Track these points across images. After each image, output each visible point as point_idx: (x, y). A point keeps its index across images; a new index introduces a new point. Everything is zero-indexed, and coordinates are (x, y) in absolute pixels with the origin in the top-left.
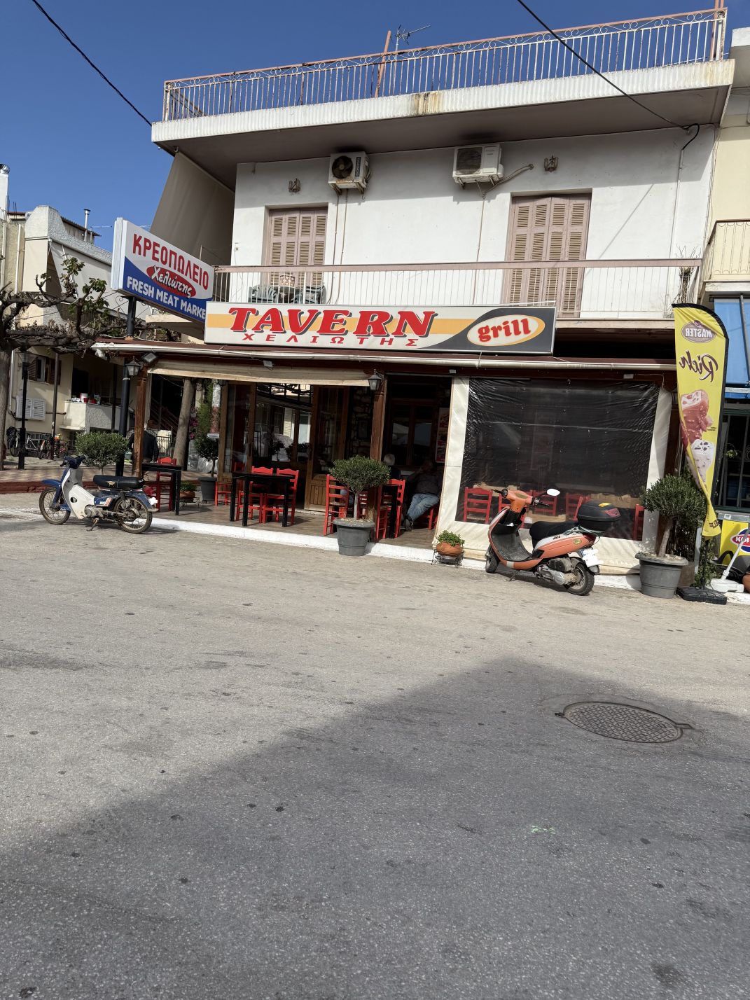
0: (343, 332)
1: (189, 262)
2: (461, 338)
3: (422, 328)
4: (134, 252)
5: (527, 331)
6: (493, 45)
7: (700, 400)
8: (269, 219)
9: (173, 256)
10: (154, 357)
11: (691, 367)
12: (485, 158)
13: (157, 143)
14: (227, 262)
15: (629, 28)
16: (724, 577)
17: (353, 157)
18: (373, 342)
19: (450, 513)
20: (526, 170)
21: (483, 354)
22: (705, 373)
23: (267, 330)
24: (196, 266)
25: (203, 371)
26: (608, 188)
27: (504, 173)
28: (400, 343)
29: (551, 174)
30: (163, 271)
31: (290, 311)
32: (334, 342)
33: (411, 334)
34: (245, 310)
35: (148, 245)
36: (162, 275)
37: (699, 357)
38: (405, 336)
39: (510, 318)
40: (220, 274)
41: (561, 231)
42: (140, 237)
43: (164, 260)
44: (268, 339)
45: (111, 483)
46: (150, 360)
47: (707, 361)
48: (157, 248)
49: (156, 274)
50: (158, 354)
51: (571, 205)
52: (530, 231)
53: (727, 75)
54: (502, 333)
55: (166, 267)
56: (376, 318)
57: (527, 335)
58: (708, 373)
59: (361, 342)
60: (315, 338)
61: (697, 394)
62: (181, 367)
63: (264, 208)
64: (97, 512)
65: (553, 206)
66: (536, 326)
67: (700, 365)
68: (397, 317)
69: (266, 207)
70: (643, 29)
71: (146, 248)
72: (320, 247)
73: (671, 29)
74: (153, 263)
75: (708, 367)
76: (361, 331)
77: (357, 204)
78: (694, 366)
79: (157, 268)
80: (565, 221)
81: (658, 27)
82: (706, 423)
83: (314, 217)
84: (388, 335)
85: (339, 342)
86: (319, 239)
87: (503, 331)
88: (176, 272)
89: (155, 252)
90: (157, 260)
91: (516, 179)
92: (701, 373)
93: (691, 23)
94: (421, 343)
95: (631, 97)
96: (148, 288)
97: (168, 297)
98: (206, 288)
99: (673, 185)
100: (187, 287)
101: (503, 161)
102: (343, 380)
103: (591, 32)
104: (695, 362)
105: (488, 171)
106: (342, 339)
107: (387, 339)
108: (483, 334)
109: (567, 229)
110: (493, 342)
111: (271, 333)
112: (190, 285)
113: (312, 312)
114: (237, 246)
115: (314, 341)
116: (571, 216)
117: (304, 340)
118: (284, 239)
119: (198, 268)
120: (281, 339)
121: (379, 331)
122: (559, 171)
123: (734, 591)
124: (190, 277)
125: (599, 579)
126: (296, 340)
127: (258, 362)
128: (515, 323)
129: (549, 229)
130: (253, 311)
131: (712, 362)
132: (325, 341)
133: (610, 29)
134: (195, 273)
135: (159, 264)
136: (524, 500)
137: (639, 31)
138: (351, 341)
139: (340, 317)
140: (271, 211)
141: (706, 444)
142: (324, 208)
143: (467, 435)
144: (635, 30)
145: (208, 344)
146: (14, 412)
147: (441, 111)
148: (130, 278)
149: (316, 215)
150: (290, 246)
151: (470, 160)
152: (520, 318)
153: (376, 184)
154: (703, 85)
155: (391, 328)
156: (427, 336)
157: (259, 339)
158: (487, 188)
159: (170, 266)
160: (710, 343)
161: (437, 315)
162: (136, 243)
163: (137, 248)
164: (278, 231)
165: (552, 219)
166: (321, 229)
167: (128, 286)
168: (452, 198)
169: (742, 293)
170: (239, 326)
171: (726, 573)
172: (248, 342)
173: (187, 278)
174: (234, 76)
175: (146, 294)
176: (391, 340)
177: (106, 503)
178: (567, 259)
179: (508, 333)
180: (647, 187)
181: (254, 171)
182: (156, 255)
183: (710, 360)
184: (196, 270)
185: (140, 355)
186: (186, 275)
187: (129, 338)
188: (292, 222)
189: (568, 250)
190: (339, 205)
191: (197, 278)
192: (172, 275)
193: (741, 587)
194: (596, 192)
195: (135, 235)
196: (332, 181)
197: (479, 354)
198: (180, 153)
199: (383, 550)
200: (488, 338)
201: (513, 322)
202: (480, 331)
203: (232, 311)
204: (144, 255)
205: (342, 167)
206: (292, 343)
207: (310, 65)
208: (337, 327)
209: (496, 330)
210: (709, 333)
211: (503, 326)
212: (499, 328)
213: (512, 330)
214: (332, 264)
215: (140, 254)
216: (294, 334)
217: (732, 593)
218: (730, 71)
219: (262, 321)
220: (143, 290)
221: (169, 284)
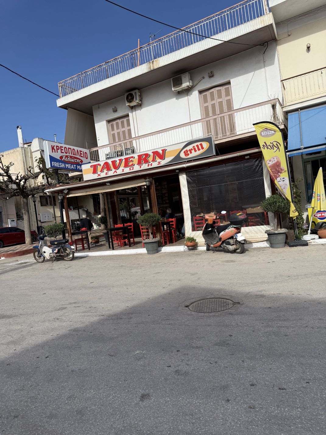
0: (133, 165)
1: (77, 150)
2: (178, 157)
3: (162, 157)
4: (53, 152)
5: (203, 148)
6: (174, 35)
7: (276, 160)
8: (108, 125)
9: (70, 150)
10: (67, 191)
11: (268, 148)
12: (183, 80)
13: (60, 107)
14: (96, 145)
15: (226, 12)
16: (309, 234)
17: (133, 92)
18: (145, 166)
19: (189, 229)
20: (202, 80)
21: (188, 161)
22: (275, 149)
23: (105, 171)
24: (80, 151)
25: (86, 192)
26: (237, 78)
27: (193, 83)
28: (155, 165)
29: (212, 79)
30: (67, 156)
31: (112, 162)
32: (130, 170)
33: (158, 160)
34: (96, 165)
35: (58, 148)
36: (66, 158)
37: (271, 143)
38: (156, 161)
39: (195, 145)
40: (92, 152)
41: (222, 101)
42: (54, 146)
43: (66, 152)
44: (106, 174)
45: (56, 243)
46: (66, 192)
47: (275, 144)
48: (62, 148)
49: (64, 158)
50: (68, 189)
51: (224, 88)
52: (209, 104)
53: (270, 20)
54: (193, 151)
55: (68, 154)
56: (144, 156)
57: (203, 150)
58: (277, 149)
59: (140, 167)
60: (123, 170)
61: (274, 158)
62: (78, 192)
63: (105, 121)
64: (54, 255)
65: (216, 91)
66: (206, 145)
67: (272, 146)
68: (152, 154)
69: (106, 121)
70: (232, 11)
71: (57, 149)
72: (130, 131)
73: (243, 8)
74: (62, 154)
75: (276, 146)
76: (139, 163)
77: (139, 111)
78: (269, 147)
79: (64, 156)
80: (223, 96)
81: (238, 8)
82: (282, 170)
83: (125, 120)
84: (150, 162)
85: (132, 169)
86: (129, 128)
87: (193, 150)
88: (72, 155)
89: (61, 150)
90: (63, 153)
91: (199, 84)
92: (273, 149)
93: (251, 3)
94: (163, 163)
95: (228, 42)
96: (61, 164)
97: (71, 166)
98: (87, 158)
99: (263, 69)
100: (78, 160)
101: (191, 79)
102: (137, 184)
103: (211, 18)
104: (269, 145)
105: (186, 84)
106: (133, 168)
107: (150, 164)
108: (186, 154)
109: (224, 99)
110: (191, 156)
111: (107, 172)
112: (79, 159)
113: (120, 160)
114: (99, 138)
115: (123, 171)
116: (224, 93)
117: (119, 171)
118: (116, 132)
119: (82, 151)
120: (111, 173)
121: (146, 161)
122: (215, 76)
123: (314, 239)
124: (79, 156)
125: (255, 245)
126: (116, 172)
127: (104, 184)
128: (197, 146)
129: (216, 101)
130: (99, 165)
131: (278, 144)
132: (127, 170)
133: (219, 15)
134: (81, 154)
135: (65, 154)
136: (212, 218)
137: (230, 12)
138: (137, 168)
139: (131, 159)
140: (109, 121)
141: (284, 178)
142: (127, 116)
143: (189, 195)
144: (229, 12)
145: (85, 181)
146: (40, 220)
147: (160, 66)
148: (53, 162)
150: (118, 133)
151: (178, 82)
152: (199, 143)
153: (145, 101)
154: (261, 27)
155: (150, 159)
156: (164, 159)
157: (103, 175)
158: (187, 91)
159: (69, 154)
160: (275, 135)
161: (166, 150)
162: (53, 148)
163: (54, 150)
164: (113, 129)
165: (217, 97)
166: (129, 124)
167: (53, 166)
168: (175, 98)
169: (299, 108)
170: (95, 172)
171: (309, 231)
172: (99, 177)
173: (78, 157)
174: (82, 74)
175: (61, 167)
176: (152, 164)
177: (56, 251)
178: (227, 111)
179: (195, 151)
180: (252, 73)
181: (99, 108)
182: (62, 151)
183: (276, 143)
184: (81, 153)
185: (61, 191)
186: (77, 155)
187: (58, 185)
188: (117, 124)
189: (226, 107)
190: (133, 113)
191: (82, 155)
192: (71, 157)
193: (316, 236)
194: (232, 81)
195: (52, 146)
196: (127, 104)
197: (185, 162)
198: (69, 108)
199: (166, 249)
200: (188, 154)
201: (196, 146)
202: (184, 152)
203: (91, 166)
204: (57, 152)
205: (130, 98)
206: (115, 174)
207: (108, 62)
208: (131, 164)
209: (190, 151)
210: (273, 132)
211: (193, 148)
212: (192, 149)
213: (197, 149)
214: (135, 137)
215: (55, 152)
216: (115, 170)
217: (313, 240)
218: (271, 18)
219: (103, 168)
220: (59, 165)
221: (70, 161)
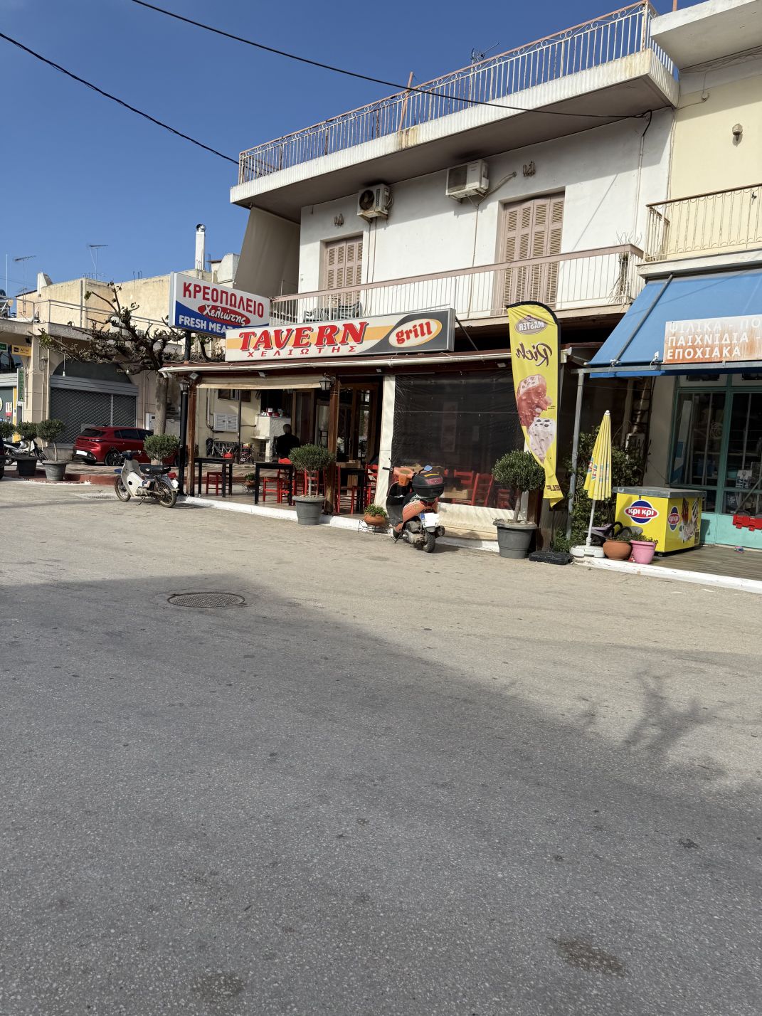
0: (308, 344)
1: (242, 299)
2: (385, 342)
3: (358, 337)
4: (185, 296)
5: (429, 332)
6: (458, 76)
7: (538, 383)
8: (324, 251)
9: (224, 295)
10: (197, 375)
11: (524, 356)
12: (470, 174)
13: (235, 203)
15: (565, 38)
16: (588, 544)
17: (374, 189)
18: (327, 351)
19: (384, 490)
20: (510, 178)
21: (399, 354)
22: (540, 359)
23: (262, 348)
24: (248, 300)
25: (229, 384)
26: (578, 184)
27: (490, 185)
28: (344, 351)
29: (531, 179)
30: (215, 308)
31: (275, 331)
32: (303, 353)
33: (351, 342)
34: (249, 333)
35: (198, 289)
36: (213, 311)
37: (534, 347)
38: (348, 344)
39: (418, 322)
40: (275, 303)
41: (543, 230)
42: (190, 285)
43: (215, 298)
44: (262, 356)
45: (148, 470)
46: (194, 378)
47: (541, 348)
48: (207, 291)
49: (207, 310)
50: (197, 372)
51: (552, 204)
52: (517, 234)
53: (644, 66)
54: (412, 335)
55: (218, 304)
56: (329, 330)
57: (430, 336)
58: (543, 359)
59: (320, 352)
60: (291, 351)
61: (532, 378)
62: (220, 382)
63: (319, 243)
64: (144, 492)
65: (535, 207)
66: (436, 326)
67: (535, 353)
68: (342, 329)
69: (322, 241)
70: (576, 36)
71: (196, 292)
72: (359, 269)
73: (599, 30)
74: (204, 303)
75: (543, 354)
76: (319, 343)
77: (383, 229)
78: (529, 356)
79: (208, 306)
80: (547, 220)
81: (589, 31)
82: (546, 403)
83: (355, 244)
84: (337, 345)
85: (306, 353)
86: (359, 263)
87: (413, 333)
88: (228, 307)
89: (205, 293)
90: (208, 299)
91: (503, 187)
92: (536, 360)
93: (617, 21)
94: (359, 349)
96: (200, 323)
97: (221, 327)
98: (261, 316)
99: (635, 172)
100: (240, 317)
101: (489, 176)
102: (312, 383)
103: (534, 49)
104: (530, 351)
105: (472, 185)
106: (308, 350)
107: (336, 347)
109: (549, 226)
110: (407, 344)
111: (264, 350)
112: (243, 316)
113: (289, 331)
114: (303, 277)
115: (290, 354)
116: (551, 215)
117: (284, 354)
118: (336, 267)
119: (251, 301)
120: (270, 354)
121: (331, 342)
122: (538, 175)
124: (244, 309)
125: (486, 545)
126: (279, 355)
127: (254, 374)
128: (421, 326)
129: (534, 229)
130: (253, 333)
131: (547, 349)
132: (297, 353)
133: (550, 42)
134: (248, 305)
135: (211, 303)
137: (573, 38)
138: (313, 351)
139: (306, 333)
140: (327, 244)
141: (548, 421)
142: (360, 237)
143: (394, 423)
144: (569, 38)
145: (230, 362)
147: (418, 143)
148: (181, 317)
149: (358, 243)
150: (340, 271)
151: (458, 179)
152: (424, 321)
153: (398, 210)
154: (624, 79)
155: (339, 338)
156: (361, 343)
157: (257, 356)
158: (477, 200)
159: (221, 303)
160: (543, 333)
161: (368, 324)
162: (186, 288)
163: (187, 293)
164: (331, 263)
165: (534, 220)
166: (360, 256)
167: (180, 323)
168: (453, 212)
169: (672, 273)
170: (245, 347)
171: (589, 539)
172: (251, 358)
173: (241, 310)
174: (283, 140)
175: (198, 327)
176: (339, 348)
177: (147, 485)
178: (548, 255)
179: (416, 336)
180: (612, 178)
181: (312, 213)
182: (206, 296)
183: (544, 347)
184: (250, 303)
185: (186, 375)
186: (239, 308)
187: (186, 362)
188: (341, 250)
189: (549, 246)
190: (371, 232)
191: (252, 309)
192: (224, 310)
194: (568, 189)
195: (185, 284)
196: (360, 213)
197: (395, 354)
198: (254, 208)
199: (337, 522)
200: (403, 341)
201: (419, 325)
202: (397, 335)
203: (241, 335)
204: (195, 297)
205: (366, 200)
206: (277, 357)
207: (331, 121)
208: (305, 341)
209: (408, 333)
210: (542, 324)
211: (413, 329)
212: (411, 331)
214: (366, 283)
215: (190, 296)
216: (277, 349)
218: (646, 61)
219: (259, 341)
220: (195, 324)
221: (222, 317)
